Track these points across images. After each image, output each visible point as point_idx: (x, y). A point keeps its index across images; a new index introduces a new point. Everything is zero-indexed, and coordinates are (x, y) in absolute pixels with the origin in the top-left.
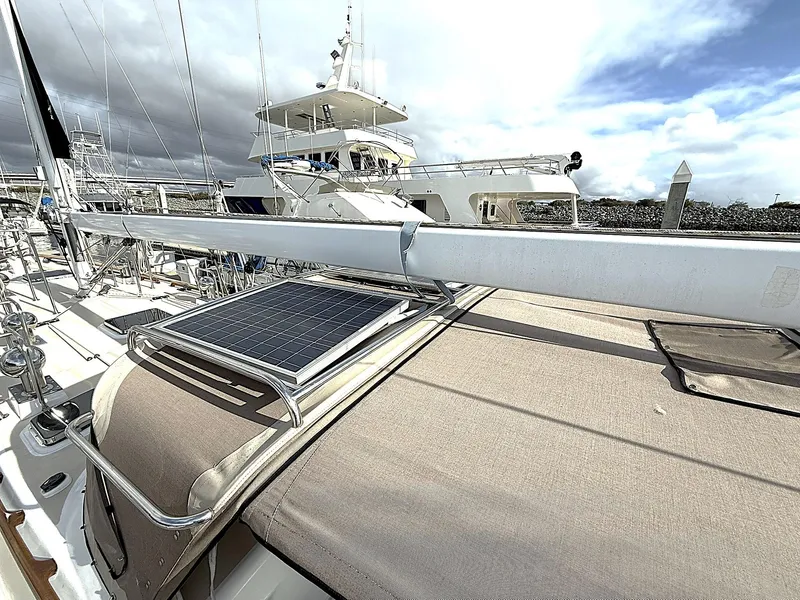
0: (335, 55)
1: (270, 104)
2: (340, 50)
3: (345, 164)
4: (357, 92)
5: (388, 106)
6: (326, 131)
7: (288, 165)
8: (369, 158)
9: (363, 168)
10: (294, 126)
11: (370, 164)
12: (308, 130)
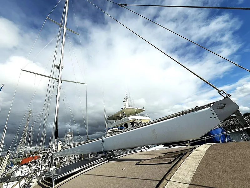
0: (124, 101)
1: (110, 115)
2: (125, 100)
3: (130, 126)
4: (130, 108)
5: (139, 109)
6: (124, 118)
7: (112, 130)
8: (136, 123)
9: (135, 125)
10: (116, 119)
11: (137, 124)
12: (119, 119)
